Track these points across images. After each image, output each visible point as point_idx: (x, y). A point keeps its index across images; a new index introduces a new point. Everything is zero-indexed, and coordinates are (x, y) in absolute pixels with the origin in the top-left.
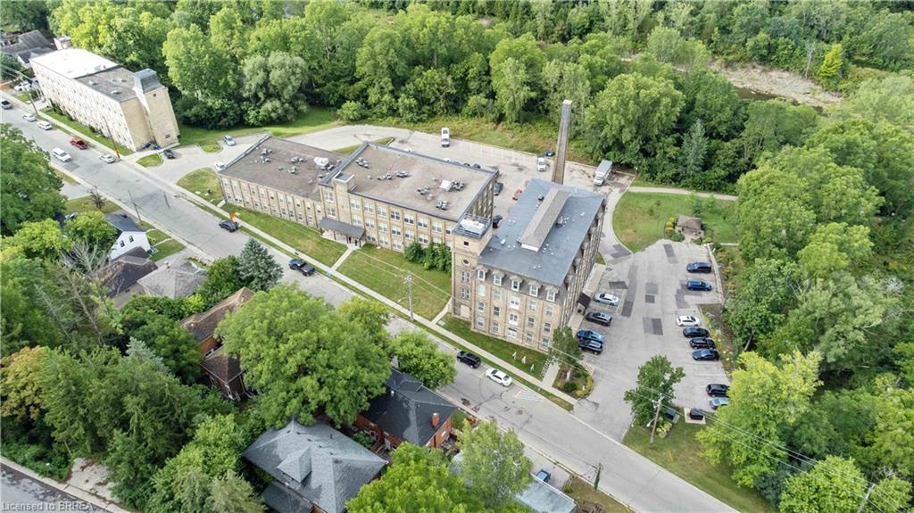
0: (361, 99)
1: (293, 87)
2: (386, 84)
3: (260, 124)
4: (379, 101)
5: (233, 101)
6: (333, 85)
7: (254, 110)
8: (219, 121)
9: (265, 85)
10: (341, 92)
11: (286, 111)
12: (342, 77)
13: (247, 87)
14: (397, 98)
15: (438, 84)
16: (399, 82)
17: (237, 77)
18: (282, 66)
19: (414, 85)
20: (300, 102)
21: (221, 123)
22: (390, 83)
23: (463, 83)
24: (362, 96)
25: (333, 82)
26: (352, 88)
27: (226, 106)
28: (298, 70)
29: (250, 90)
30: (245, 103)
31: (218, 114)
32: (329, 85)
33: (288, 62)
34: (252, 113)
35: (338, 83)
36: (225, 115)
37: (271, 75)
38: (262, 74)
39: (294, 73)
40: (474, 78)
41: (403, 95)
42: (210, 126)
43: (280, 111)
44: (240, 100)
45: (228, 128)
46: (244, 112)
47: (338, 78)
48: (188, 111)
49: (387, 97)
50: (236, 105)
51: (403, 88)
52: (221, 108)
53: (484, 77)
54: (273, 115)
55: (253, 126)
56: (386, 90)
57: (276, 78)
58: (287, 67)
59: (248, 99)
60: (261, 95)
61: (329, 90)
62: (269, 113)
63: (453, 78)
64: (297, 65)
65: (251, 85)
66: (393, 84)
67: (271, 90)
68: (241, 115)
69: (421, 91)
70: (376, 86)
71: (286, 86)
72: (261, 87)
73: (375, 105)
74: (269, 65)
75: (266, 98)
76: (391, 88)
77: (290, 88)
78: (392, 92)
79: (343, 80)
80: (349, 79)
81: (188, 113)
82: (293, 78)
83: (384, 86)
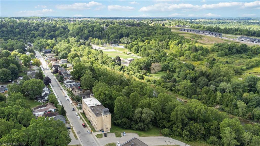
0: (170, 128)
1: (148, 120)
2: (180, 125)
3: (136, 129)
4: (176, 130)
5: (129, 121)
6: (162, 121)
7: (135, 125)
8: (124, 126)
9: (140, 117)
10: (164, 124)
11: (145, 127)
14: (183, 130)
16: (184, 125)
17: (132, 113)
20: (150, 125)
26: (168, 123)
27: (127, 122)
28: (151, 115)
29: (135, 118)
30: (133, 122)
31: (124, 124)
32: (160, 121)
33: (148, 112)
36: (126, 124)
37: (142, 115)
38: (140, 114)
39: (149, 116)
40: (213, 129)
41: (185, 130)
42: (121, 127)
43: (143, 127)
44: (131, 120)
45: (126, 129)
46: (132, 124)
48: (116, 121)
49: (179, 130)
51: (185, 128)
52: (125, 122)
54: (140, 128)
55: (134, 130)
56: (179, 127)
57: (144, 116)
58: (148, 114)
60: (138, 120)
63: (204, 128)
66: (182, 125)
67: (142, 120)
70: (176, 125)
71: (146, 119)
74: (143, 112)
75: (140, 122)
76: (181, 127)
79: (165, 120)
80: (167, 120)
82: (149, 118)
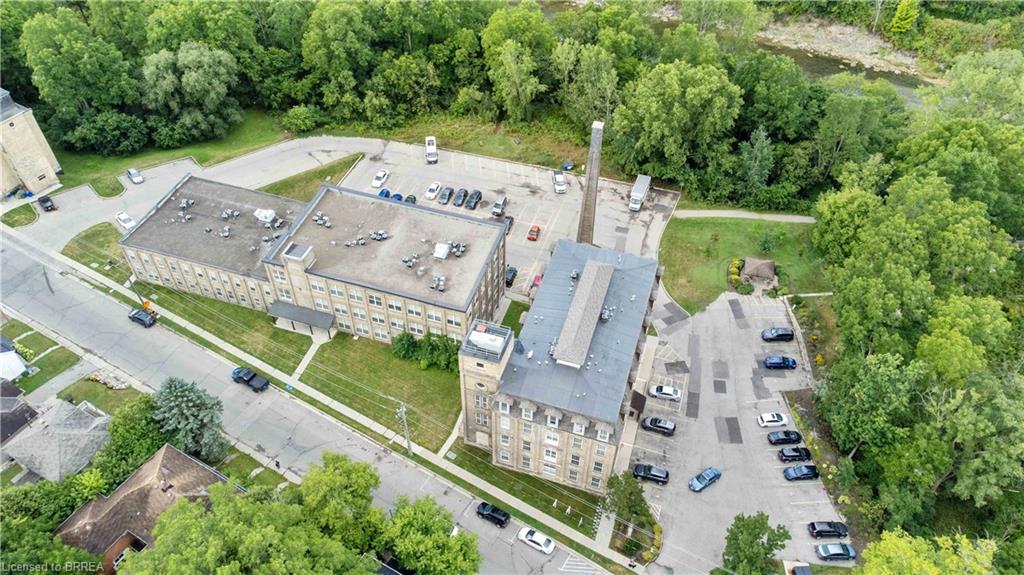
0: (314, 99)
1: (218, 94)
2: (346, 79)
3: (178, 145)
4: (338, 102)
5: (134, 117)
6: (273, 81)
7: (166, 126)
8: (118, 145)
9: (178, 91)
10: (286, 91)
11: (212, 126)
12: (286, 69)
13: (152, 96)
14: (362, 96)
15: (415, 75)
16: (363, 73)
17: (134, 81)
18: (200, 66)
19: (384, 77)
20: (230, 110)
21: (121, 148)
22: (351, 79)
23: (448, 68)
24: (315, 97)
25: (273, 76)
26: (299, 84)
27: (125, 124)
28: (223, 70)
29: (156, 100)
30: (152, 117)
31: (113, 136)
32: (268, 81)
33: (206, 60)
34: (164, 131)
35: (280, 78)
36: (125, 135)
37: (184, 79)
38: (171, 77)
39: (217, 74)
40: (462, 62)
41: (370, 93)
42: (106, 152)
43: (203, 126)
44: (144, 113)
45: (133, 153)
46: (152, 130)
47: (279, 71)
48: (70, 133)
49: (348, 97)
50: (139, 121)
51: (369, 82)
52: (118, 128)
53: (476, 60)
54: (195, 132)
55: (169, 148)
56: (347, 87)
57: (192, 84)
58: (206, 67)
59: (156, 112)
60: (174, 105)
61: (270, 89)
62: (189, 129)
63: (435, 64)
64: (220, 62)
65: (156, 93)
66: (355, 77)
67: (187, 98)
68: (149, 134)
69: (394, 86)
70: (333, 81)
71: (208, 92)
72: (173, 94)
73: (333, 106)
74: (179, 64)
75: (182, 108)
76: (353, 83)
77: (213, 95)
78: (355, 88)
79: (287, 74)
80: (294, 72)
81: (73, 137)
82: (216, 82)
83: (343, 82)
